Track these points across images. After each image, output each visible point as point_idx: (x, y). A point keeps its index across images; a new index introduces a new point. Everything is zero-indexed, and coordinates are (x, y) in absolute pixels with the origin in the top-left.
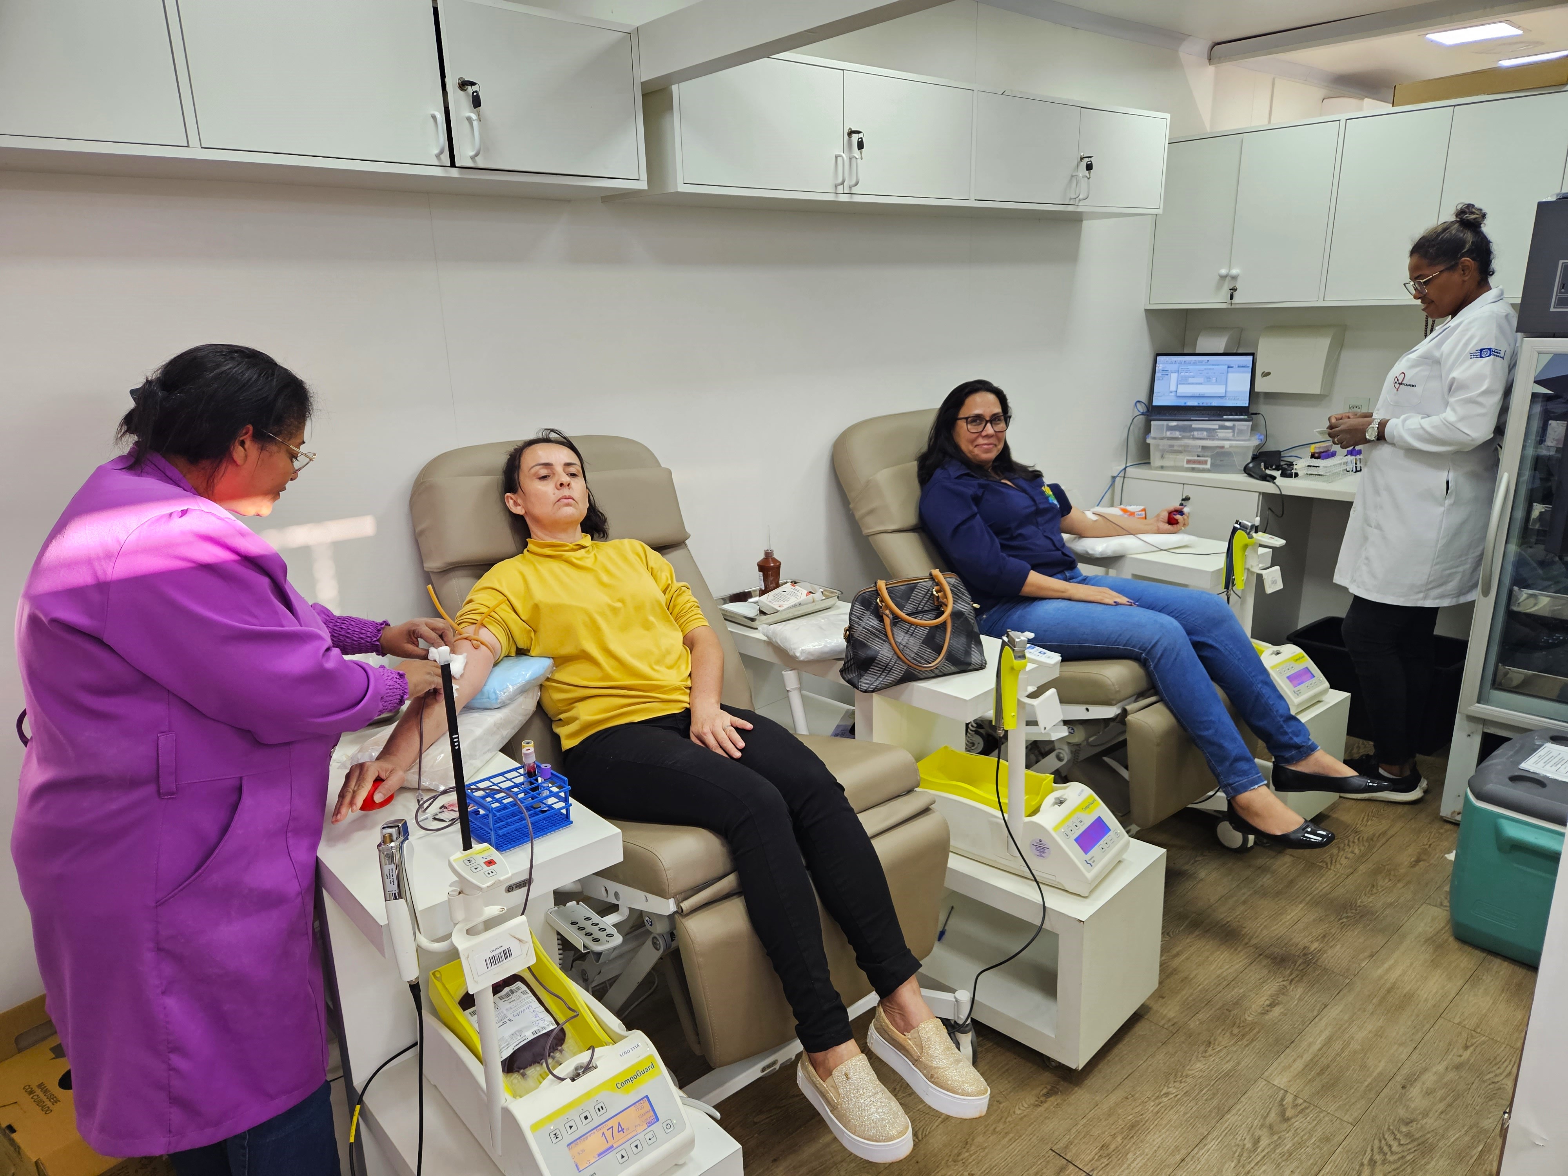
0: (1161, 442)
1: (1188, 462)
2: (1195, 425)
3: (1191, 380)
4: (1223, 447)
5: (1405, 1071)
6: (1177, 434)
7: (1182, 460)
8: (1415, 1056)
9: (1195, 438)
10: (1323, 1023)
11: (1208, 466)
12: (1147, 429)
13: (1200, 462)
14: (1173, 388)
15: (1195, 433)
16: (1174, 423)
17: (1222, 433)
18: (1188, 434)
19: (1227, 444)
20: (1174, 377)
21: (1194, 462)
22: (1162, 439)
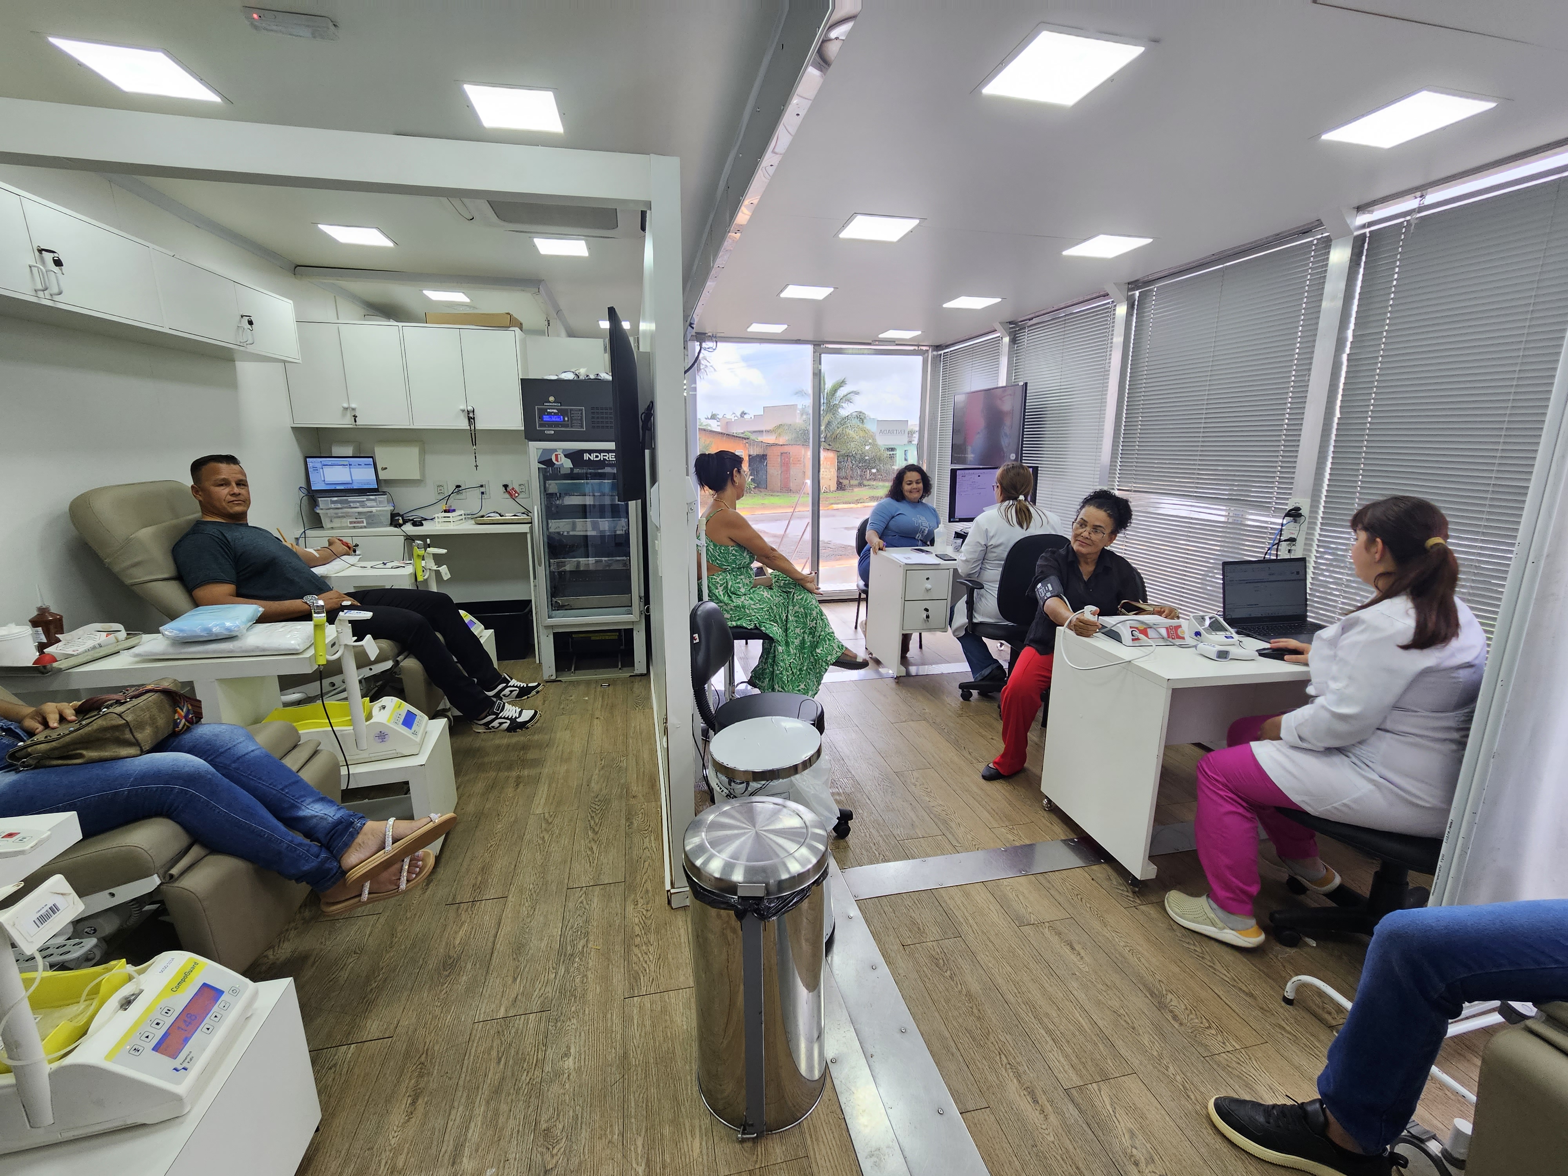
0: (328, 511)
1: (351, 523)
2: (350, 499)
4: (372, 512)
5: (585, 780)
6: (339, 506)
7: (347, 522)
8: (585, 773)
9: (351, 508)
10: (543, 780)
11: (365, 524)
12: (314, 506)
13: (358, 522)
14: (325, 478)
15: (351, 505)
16: (335, 499)
17: (369, 504)
18: (346, 506)
19: (374, 509)
21: (355, 523)
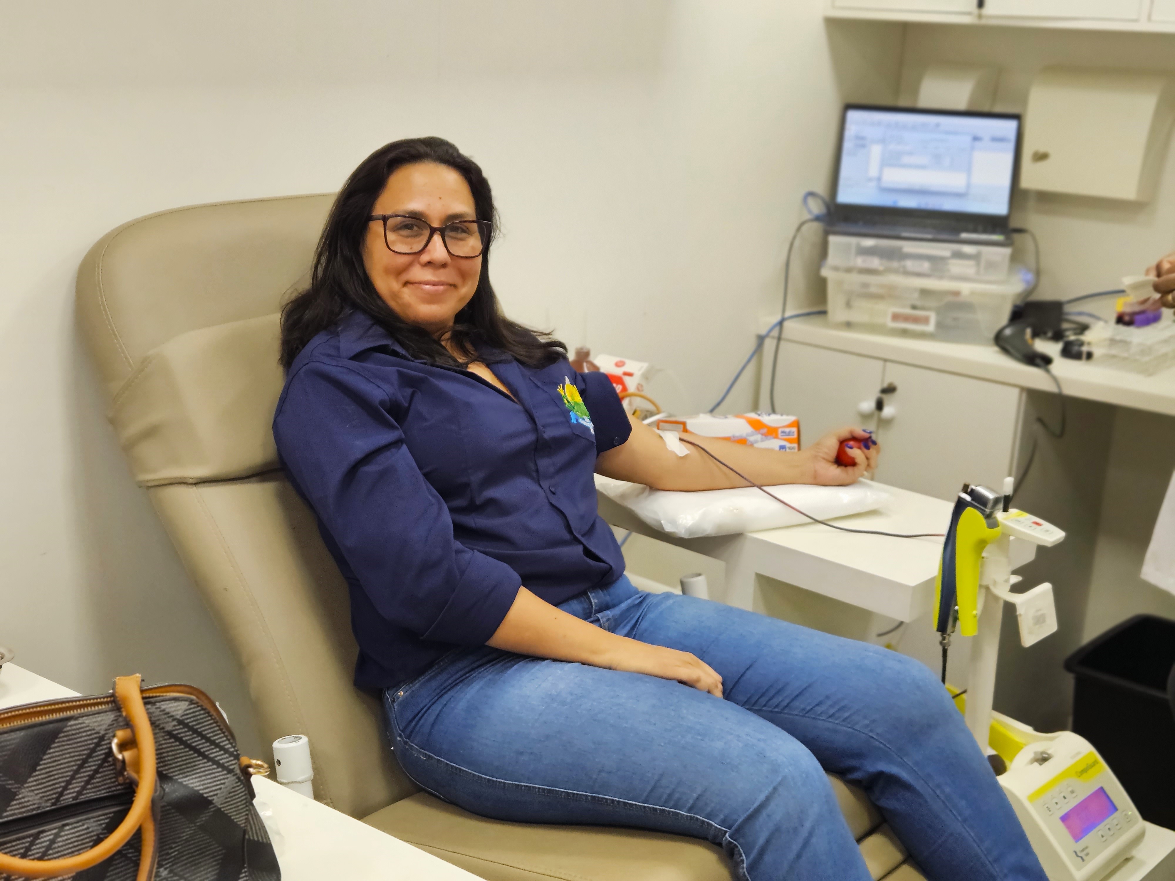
0: (847, 277)
1: (896, 317)
2: (908, 247)
3: (906, 160)
4: (957, 294)
6: (875, 263)
7: (882, 314)
9: (907, 273)
11: (931, 328)
12: (823, 252)
13: (916, 320)
14: (873, 171)
15: (910, 264)
16: (869, 242)
17: (957, 267)
18: (895, 264)
19: (965, 288)
20: (876, 151)
21: (907, 318)
22: (849, 270)
